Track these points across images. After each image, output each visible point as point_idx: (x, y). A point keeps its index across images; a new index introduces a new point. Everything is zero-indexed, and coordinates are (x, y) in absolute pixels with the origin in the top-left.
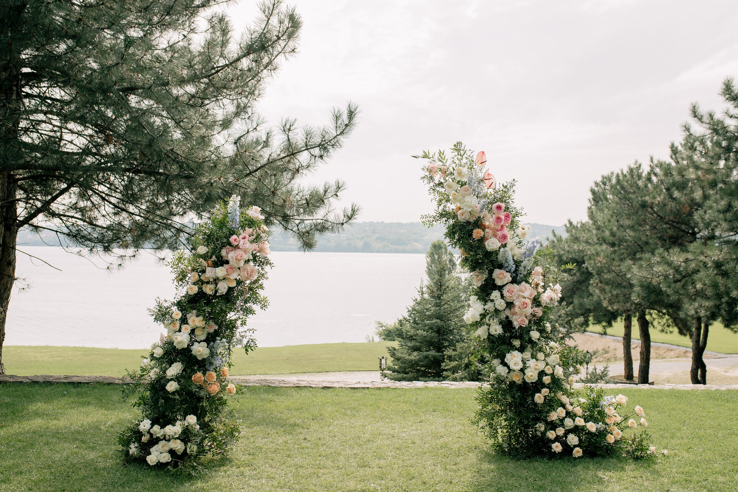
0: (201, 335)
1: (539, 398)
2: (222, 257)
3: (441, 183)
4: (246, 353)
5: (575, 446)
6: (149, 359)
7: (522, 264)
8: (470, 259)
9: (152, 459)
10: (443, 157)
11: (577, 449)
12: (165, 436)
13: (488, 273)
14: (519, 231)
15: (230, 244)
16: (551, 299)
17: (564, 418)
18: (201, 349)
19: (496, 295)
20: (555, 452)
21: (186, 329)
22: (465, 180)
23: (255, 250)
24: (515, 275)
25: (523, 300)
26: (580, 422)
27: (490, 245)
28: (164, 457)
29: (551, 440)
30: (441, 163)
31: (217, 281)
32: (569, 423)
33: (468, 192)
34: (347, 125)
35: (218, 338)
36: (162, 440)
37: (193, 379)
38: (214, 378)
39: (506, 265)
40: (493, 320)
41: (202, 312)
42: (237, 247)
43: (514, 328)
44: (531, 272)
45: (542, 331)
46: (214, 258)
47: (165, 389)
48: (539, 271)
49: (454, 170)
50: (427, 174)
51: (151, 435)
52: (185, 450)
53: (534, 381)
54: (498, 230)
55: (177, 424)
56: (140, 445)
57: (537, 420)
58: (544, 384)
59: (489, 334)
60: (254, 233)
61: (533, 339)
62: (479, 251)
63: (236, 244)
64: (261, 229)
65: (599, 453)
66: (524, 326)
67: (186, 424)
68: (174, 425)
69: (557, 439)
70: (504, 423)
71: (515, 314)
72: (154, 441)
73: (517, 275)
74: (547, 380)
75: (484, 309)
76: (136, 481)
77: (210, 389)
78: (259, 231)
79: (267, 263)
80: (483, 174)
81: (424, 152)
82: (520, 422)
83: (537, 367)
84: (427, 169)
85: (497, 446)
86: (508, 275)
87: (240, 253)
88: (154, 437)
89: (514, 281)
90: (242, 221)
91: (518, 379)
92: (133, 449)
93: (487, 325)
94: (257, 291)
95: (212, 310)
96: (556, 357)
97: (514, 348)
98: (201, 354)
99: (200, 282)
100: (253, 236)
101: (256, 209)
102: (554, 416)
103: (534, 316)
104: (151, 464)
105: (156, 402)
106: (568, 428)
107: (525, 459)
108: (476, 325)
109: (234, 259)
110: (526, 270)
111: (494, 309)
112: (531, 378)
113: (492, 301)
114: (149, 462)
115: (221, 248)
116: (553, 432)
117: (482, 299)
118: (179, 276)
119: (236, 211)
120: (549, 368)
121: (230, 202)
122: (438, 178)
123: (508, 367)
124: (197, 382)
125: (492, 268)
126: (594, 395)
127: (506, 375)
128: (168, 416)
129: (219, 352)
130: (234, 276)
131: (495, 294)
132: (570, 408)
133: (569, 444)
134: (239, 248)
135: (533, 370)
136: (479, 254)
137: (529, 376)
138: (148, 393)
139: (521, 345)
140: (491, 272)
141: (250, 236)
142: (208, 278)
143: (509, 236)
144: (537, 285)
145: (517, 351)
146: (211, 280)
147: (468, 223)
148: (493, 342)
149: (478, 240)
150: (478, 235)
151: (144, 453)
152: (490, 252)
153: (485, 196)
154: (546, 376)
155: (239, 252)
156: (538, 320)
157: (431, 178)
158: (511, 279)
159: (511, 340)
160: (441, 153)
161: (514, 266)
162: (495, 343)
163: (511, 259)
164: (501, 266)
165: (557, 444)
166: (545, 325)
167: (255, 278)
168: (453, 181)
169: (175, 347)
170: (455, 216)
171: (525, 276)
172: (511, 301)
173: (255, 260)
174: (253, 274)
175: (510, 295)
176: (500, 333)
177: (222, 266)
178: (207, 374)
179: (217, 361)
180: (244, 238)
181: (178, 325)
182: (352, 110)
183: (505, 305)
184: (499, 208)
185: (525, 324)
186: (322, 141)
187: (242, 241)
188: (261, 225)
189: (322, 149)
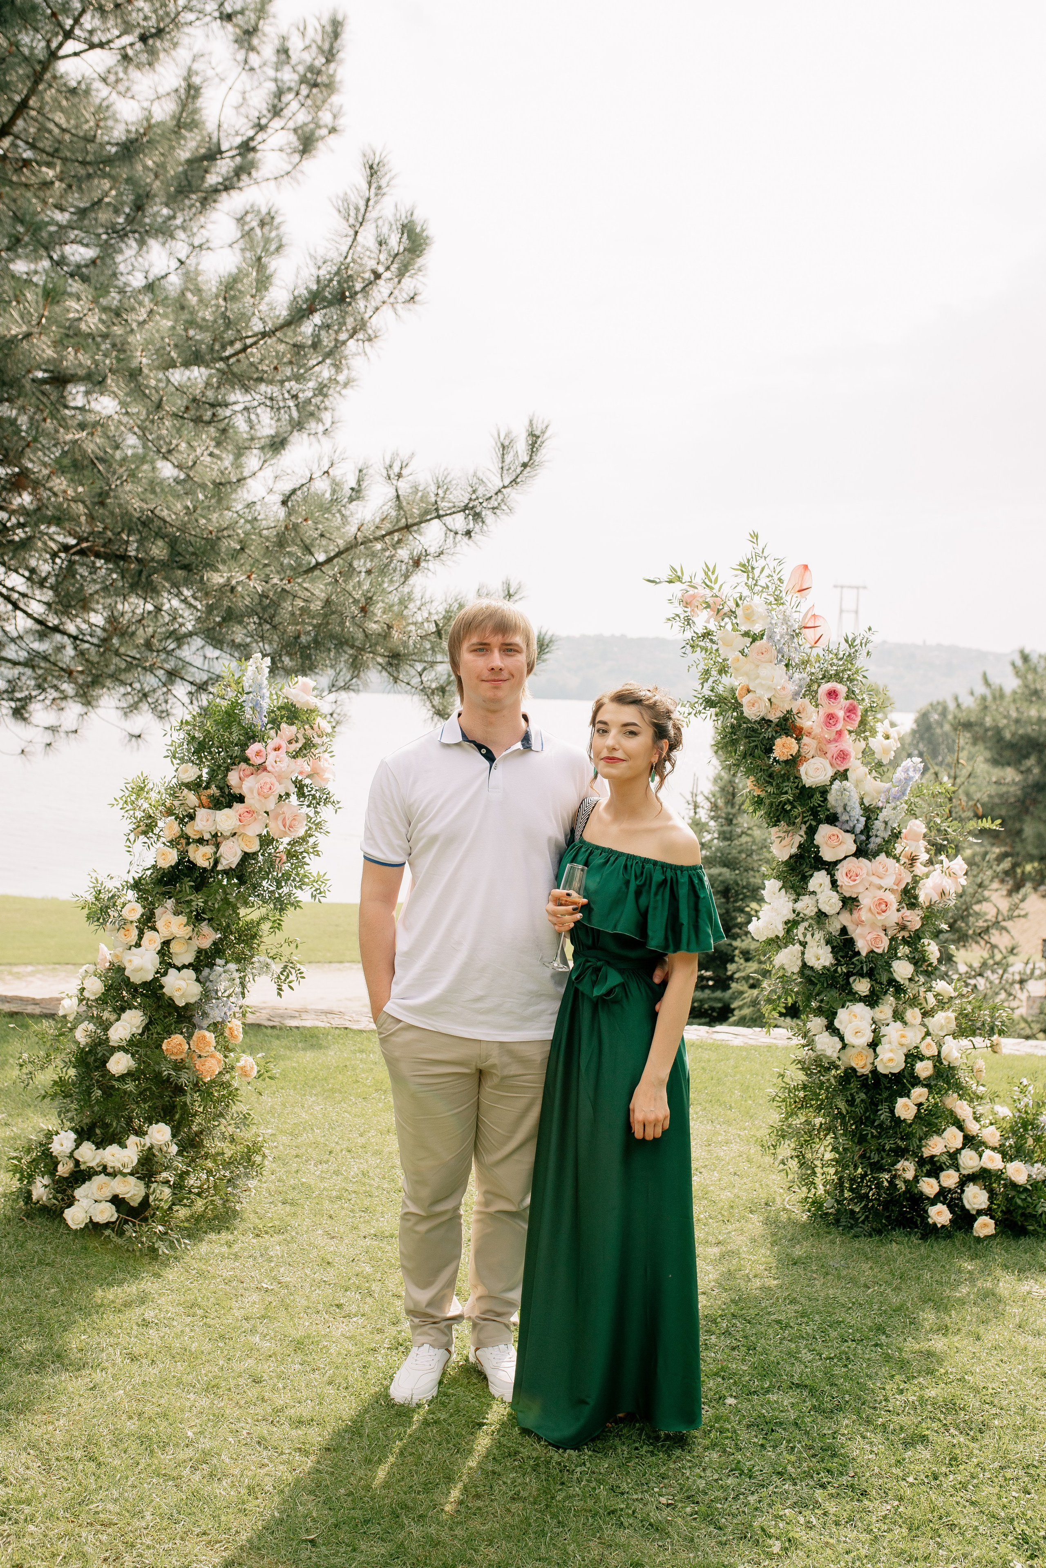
0: (183, 954)
1: (905, 1108)
2: (230, 788)
3: (710, 633)
4: (279, 994)
5: (980, 1213)
6: (75, 1001)
7: (881, 817)
8: (767, 801)
9: (75, 1216)
10: (713, 578)
11: (984, 1220)
12: (105, 1167)
13: (806, 833)
14: (877, 743)
15: (246, 760)
16: (943, 893)
17: (958, 1151)
18: (182, 984)
19: (821, 881)
20: (935, 1224)
21: (152, 941)
22: (761, 628)
23: (301, 773)
24: (863, 838)
25: (880, 894)
26: (992, 1161)
27: (811, 772)
28: (102, 1212)
29: (928, 1198)
30: (707, 591)
31: (219, 839)
32: (969, 1161)
33: (766, 657)
34: (525, 465)
35: (219, 961)
36: (101, 1173)
37: (164, 1047)
38: (208, 1044)
39: (846, 816)
40: (813, 935)
41: (185, 906)
42: (261, 768)
43: (858, 953)
44: (900, 833)
45: (918, 960)
46: (214, 790)
47: (105, 1066)
48: (919, 830)
49: (737, 605)
50: (680, 610)
51: (77, 1163)
52: (147, 1197)
53: (896, 1071)
54: (829, 742)
55: (128, 1142)
56: (53, 1181)
57: (900, 1153)
58: (917, 1077)
59: (804, 965)
60: (300, 736)
61: (898, 979)
62: (787, 786)
63: (258, 761)
64: (315, 727)
65: (1031, 1228)
66: (879, 951)
67: (148, 1145)
68: (123, 1146)
69: (943, 1195)
70: (829, 1156)
71: (859, 923)
72: (81, 1175)
73: (868, 837)
74: (924, 1069)
75: (794, 911)
76: (40, 1262)
77: (202, 1068)
78: (309, 732)
79: (326, 801)
80: (802, 615)
81: (672, 571)
82: (863, 1156)
83: (904, 1041)
84: (680, 603)
85: (813, 1203)
86: (850, 838)
87: (268, 780)
88: (83, 1167)
89: (861, 852)
90: (273, 711)
91: (862, 1063)
92: (40, 1190)
93: (801, 943)
94: (307, 860)
95: (205, 902)
96: (947, 1018)
97: (855, 998)
98: (182, 996)
99: (182, 841)
100: (297, 742)
101: (304, 684)
102: (935, 1146)
103: (903, 928)
104: (74, 1227)
105: (88, 1092)
106: (965, 1172)
107: (871, 1236)
108: (776, 943)
109: (256, 794)
110: (889, 828)
111: (816, 910)
112: (891, 1064)
113: (814, 893)
114: (70, 1222)
115: (228, 770)
116: (933, 1181)
117: (792, 888)
118: (138, 827)
119: (260, 686)
120: (929, 1044)
121: (250, 668)
122: (703, 620)
123: (842, 1039)
124: (172, 1054)
125: (814, 823)
126: (1028, 1100)
127: (835, 1055)
128: (111, 1125)
129: (221, 987)
130: (255, 829)
131: (819, 880)
132: (973, 1127)
133: (967, 1206)
134: (265, 769)
135: (895, 1044)
136: (786, 793)
137: (885, 1060)
138: (72, 1072)
139: (872, 991)
140: (812, 832)
141: (290, 742)
142: (201, 832)
143: (853, 754)
144: (913, 859)
145: (862, 1004)
146: (207, 836)
147: (765, 722)
148: (809, 981)
149: (786, 762)
150: (785, 751)
151: (63, 1199)
152: (810, 787)
153: (805, 663)
154: (921, 1060)
155: (264, 777)
156: (910, 937)
157: (688, 621)
158: (853, 848)
159: (851, 979)
160: (709, 571)
161: (863, 820)
162: (815, 984)
163: (857, 805)
164: (833, 819)
165: (940, 1207)
166: (926, 948)
167: (301, 832)
168: (733, 630)
169: (129, 978)
170: (737, 706)
171: (888, 842)
172: (854, 896)
173: (301, 794)
174: (296, 823)
175: (852, 883)
176: (827, 964)
177: (230, 806)
178: (194, 1038)
179: (217, 1011)
180: (277, 749)
181: (136, 932)
182: (537, 433)
183: (841, 904)
184: (832, 694)
185: (882, 946)
186: (470, 499)
187: (272, 755)
188: (315, 719)
189: (471, 517)
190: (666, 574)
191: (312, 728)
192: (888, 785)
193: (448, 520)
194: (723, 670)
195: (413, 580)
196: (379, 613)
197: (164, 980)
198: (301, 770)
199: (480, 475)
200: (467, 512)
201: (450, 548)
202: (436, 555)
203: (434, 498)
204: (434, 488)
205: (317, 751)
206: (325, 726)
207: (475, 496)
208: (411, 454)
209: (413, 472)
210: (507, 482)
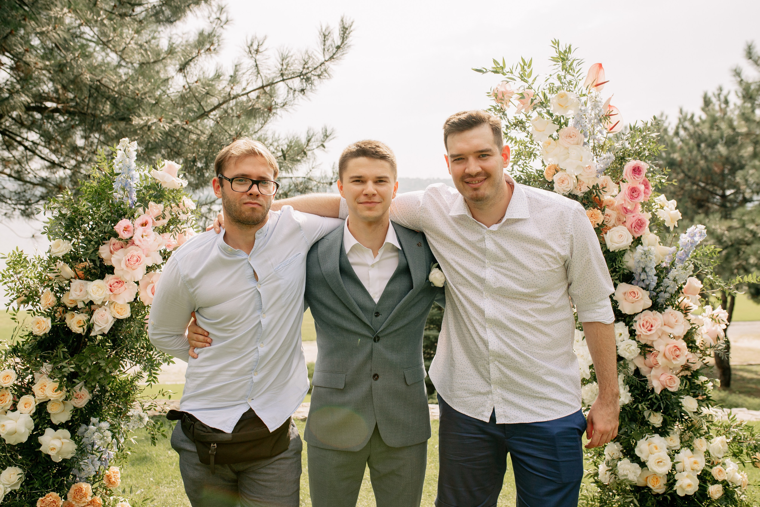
0: (60, 415)
2: (101, 260)
3: (521, 122)
7: (671, 275)
10: (528, 71)
15: (116, 235)
18: (57, 443)
19: (621, 331)
21: (27, 405)
22: (570, 114)
23: (169, 246)
24: (656, 294)
25: (672, 341)
27: (616, 239)
30: (523, 83)
31: (93, 307)
34: (338, 47)
35: (93, 420)
37: (38, 505)
38: (86, 494)
39: (643, 277)
42: (129, 242)
43: (652, 391)
44: (682, 288)
46: (87, 263)
48: (695, 285)
50: (494, 104)
53: (692, 493)
54: (626, 212)
58: (710, 499)
60: (167, 213)
64: (181, 204)
66: (672, 389)
71: (655, 366)
73: (660, 294)
74: (715, 491)
78: (175, 209)
81: (495, 62)
83: (696, 466)
84: (496, 96)
86: (646, 294)
87: (135, 253)
89: (656, 307)
90: (141, 191)
95: (78, 367)
96: (722, 442)
97: (651, 429)
98: (58, 453)
99: (58, 310)
100: (164, 218)
101: (170, 167)
103: (687, 369)
109: (123, 265)
110: (675, 284)
112: (687, 488)
115: (99, 244)
118: (18, 297)
119: (129, 169)
120: (720, 471)
121: (119, 152)
123: (642, 465)
125: (617, 282)
127: (635, 479)
130: (125, 298)
131: (619, 330)
134: (133, 243)
137: (684, 486)
139: (664, 422)
141: (158, 219)
142: (74, 301)
143: (644, 223)
145: (657, 436)
146: (80, 305)
152: (613, 252)
154: (712, 484)
155: (131, 250)
156: (693, 376)
157: (503, 112)
158: (650, 303)
159: (646, 414)
160: (525, 65)
161: (656, 278)
171: (673, 296)
172: (649, 343)
175: (649, 333)
176: (627, 402)
177: (102, 277)
178: (72, 491)
179: (91, 467)
180: (144, 224)
181: (11, 397)
182: (346, 26)
183: (639, 351)
184: (636, 170)
185: (675, 386)
186: (304, 68)
187: (139, 231)
188: (180, 198)
189: (304, 80)
190: (490, 66)
191: (178, 206)
192: (673, 248)
193: (289, 82)
194: (531, 154)
197: (41, 439)
198: (168, 243)
199: (310, 53)
200: (302, 77)
201: (291, 101)
202: (282, 105)
203: (280, 67)
204: (280, 60)
205: (183, 226)
206: (189, 204)
207: (306, 66)
208: (265, 38)
209: (266, 50)
210: (327, 58)
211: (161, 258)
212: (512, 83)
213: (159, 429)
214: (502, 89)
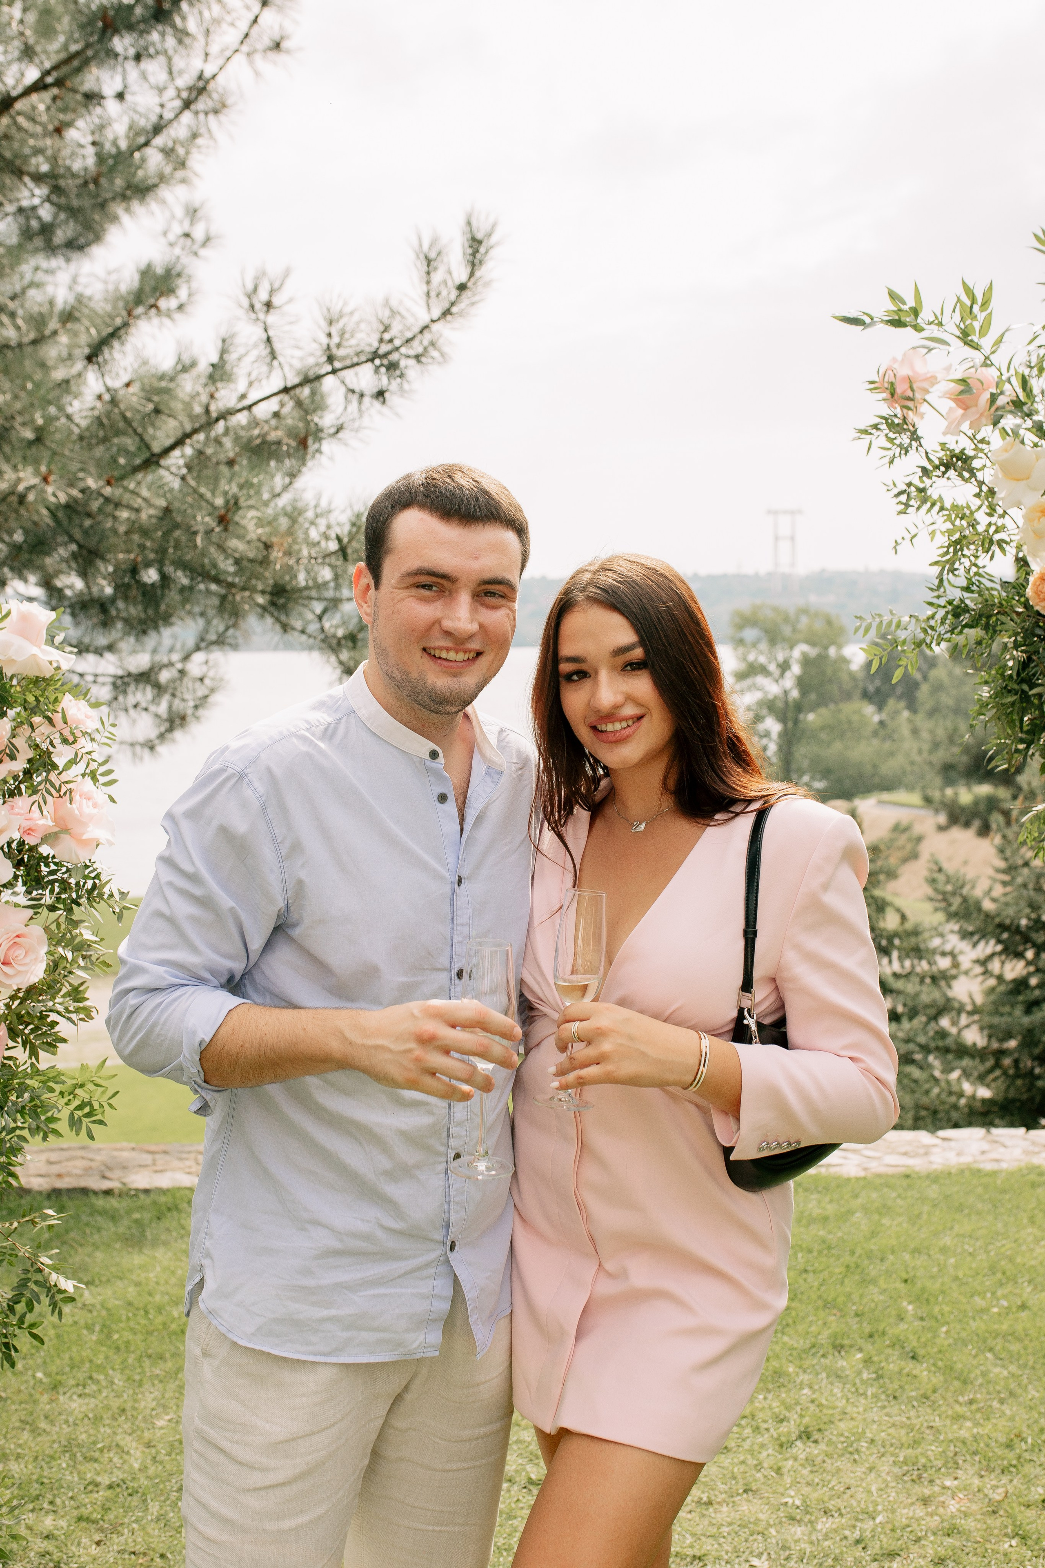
3: (962, 457)
10: (982, 319)
23: (29, 831)
30: (968, 351)
34: (462, 287)
50: (888, 409)
60: (20, 742)
64: (57, 718)
78: (42, 732)
79: (92, 896)
81: (893, 296)
84: (892, 389)
94: (64, 1028)
100: (13, 757)
160: (976, 301)
167: (36, 973)
173: (34, 882)
174: (20, 952)
182: (479, 236)
186: (381, 340)
188: (56, 700)
189: (383, 370)
190: (882, 307)
191: (50, 721)
193: (348, 374)
194: (990, 542)
195: (300, 483)
196: (251, 526)
198: (26, 824)
199: (394, 303)
200: (377, 362)
201: (353, 420)
202: (332, 430)
203: (325, 340)
204: (323, 324)
205: (65, 777)
206: (81, 716)
207: (387, 336)
208: (287, 273)
209: (290, 300)
210: (436, 313)
211: (8, 863)
212: (939, 351)
213: (21, 1321)
214: (904, 371)
